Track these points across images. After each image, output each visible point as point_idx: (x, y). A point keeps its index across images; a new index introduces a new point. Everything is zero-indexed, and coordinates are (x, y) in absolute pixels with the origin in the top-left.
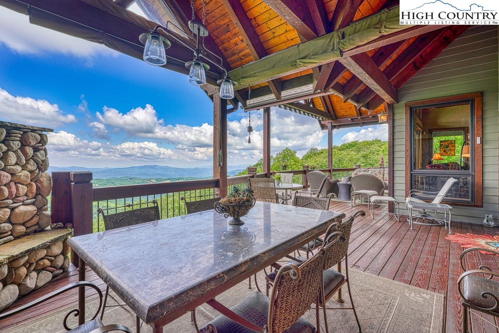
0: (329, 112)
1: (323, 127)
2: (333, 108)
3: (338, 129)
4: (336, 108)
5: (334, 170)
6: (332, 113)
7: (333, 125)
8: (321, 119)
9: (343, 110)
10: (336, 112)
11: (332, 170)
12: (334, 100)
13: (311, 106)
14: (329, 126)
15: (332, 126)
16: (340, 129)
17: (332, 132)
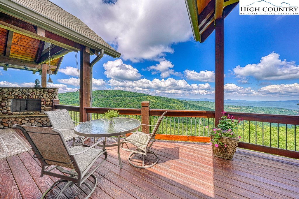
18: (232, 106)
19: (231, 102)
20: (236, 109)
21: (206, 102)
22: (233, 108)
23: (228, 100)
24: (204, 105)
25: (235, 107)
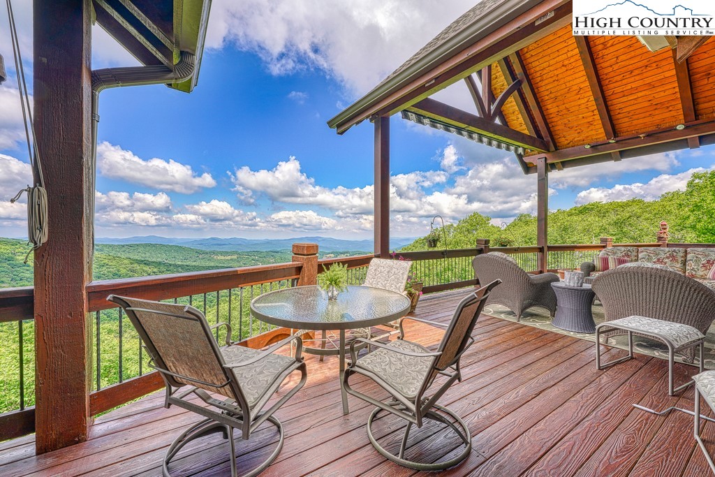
0: (539, 135)
1: (528, 168)
2: (548, 129)
3: (560, 169)
4: (556, 128)
5: (550, 248)
6: (547, 138)
7: (549, 162)
8: (520, 151)
9: (572, 131)
10: (556, 137)
11: (546, 249)
12: (551, 111)
13: (497, 121)
14: (540, 164)
15: (546, 164)
16: (565, 170)
17: (546, 176)
18: (222, 253)
19: (219, 242)
20: (229, 258)
21: (154, 245)
22: (223, 258)
23: (212, 239)
24: (148, 254)
25: (226, 253)
